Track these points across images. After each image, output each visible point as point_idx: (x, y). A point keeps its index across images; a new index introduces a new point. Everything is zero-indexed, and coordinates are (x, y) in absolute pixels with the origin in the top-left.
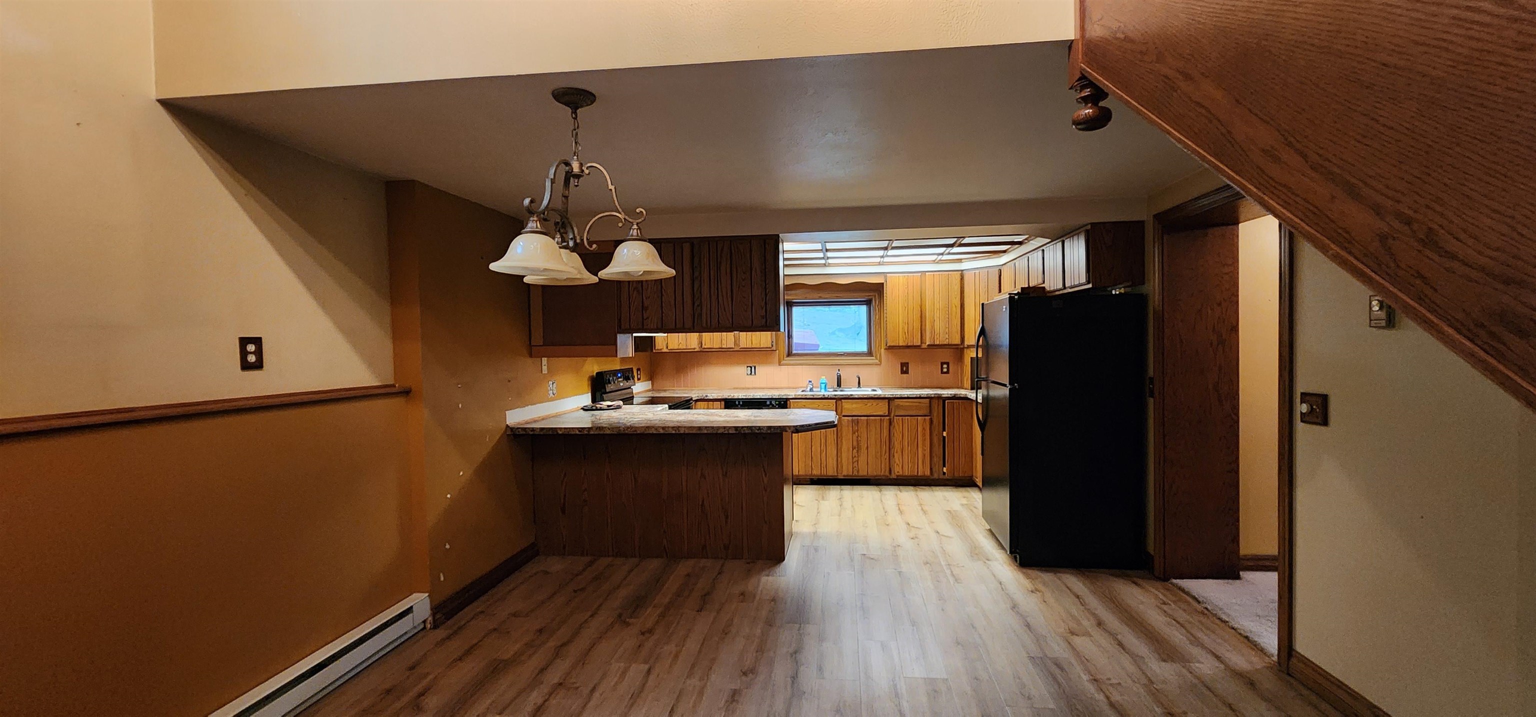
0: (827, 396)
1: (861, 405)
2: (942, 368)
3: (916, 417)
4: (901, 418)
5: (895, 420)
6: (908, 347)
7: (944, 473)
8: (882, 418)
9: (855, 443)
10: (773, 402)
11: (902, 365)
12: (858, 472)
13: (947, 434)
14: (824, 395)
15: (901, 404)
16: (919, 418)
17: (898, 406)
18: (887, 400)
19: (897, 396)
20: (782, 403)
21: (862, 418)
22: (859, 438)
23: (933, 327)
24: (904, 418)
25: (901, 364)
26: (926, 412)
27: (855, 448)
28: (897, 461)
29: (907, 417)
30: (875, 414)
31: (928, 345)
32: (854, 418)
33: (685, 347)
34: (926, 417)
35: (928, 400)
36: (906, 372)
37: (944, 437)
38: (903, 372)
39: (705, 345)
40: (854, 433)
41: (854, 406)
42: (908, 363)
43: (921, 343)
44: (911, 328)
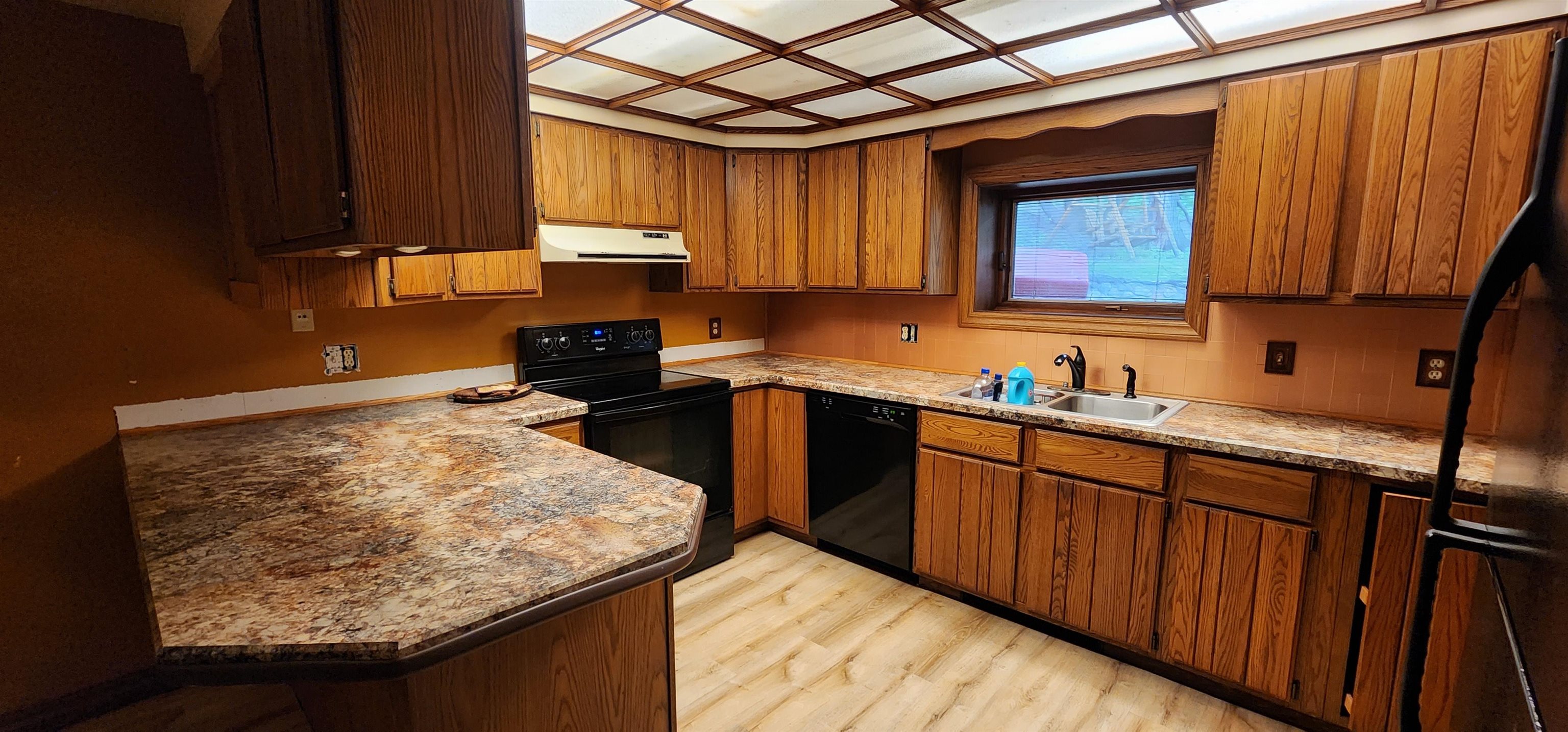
0: (998, 414)
1: (1085, 451)
2: (1423, 368)
3: (1258, 520)
4: (1202, 509)
5: (1184, 512)
6: (1279, 299)
7: (1344, 712)
8: (1143, 496)
9: (1061, 543)
10: (885, 410)
11: (1273, 348)
12: (1064, 612)
13: (1374, 597)
14: (992, 411)
15: (1208, 470)
16: (1266, 522)
17: (1197, 475)
18: (1165, 451)
19: (1194, 446)
20: (903, 414)
21: (1086, 484)
22: (1073, 534)
23: (1387, 240)
24: (1213, 511)
25: (1270, 344)
26: (1301, 511)
27: (1060, 555)
28: (1179, 623)
29: (1224, 513)
30: (1123, 481)
31: (1357, 297)
32: (1062, 479)
33: (770, 284)
34: (1295, 528)
35: (1310, 475)
36: (1286, 369)
37: (1360, 606)
38: (1271, 367)
39: (811, 281)
40: (1059, 517)
41: (1066, 450)
42: (1293, 346)
43: (1331, 288)
44: (1294, 243)
